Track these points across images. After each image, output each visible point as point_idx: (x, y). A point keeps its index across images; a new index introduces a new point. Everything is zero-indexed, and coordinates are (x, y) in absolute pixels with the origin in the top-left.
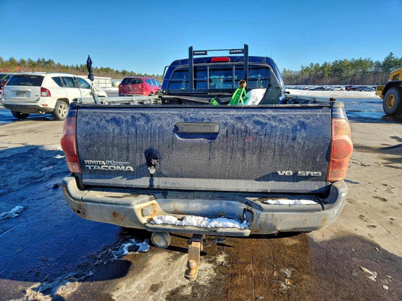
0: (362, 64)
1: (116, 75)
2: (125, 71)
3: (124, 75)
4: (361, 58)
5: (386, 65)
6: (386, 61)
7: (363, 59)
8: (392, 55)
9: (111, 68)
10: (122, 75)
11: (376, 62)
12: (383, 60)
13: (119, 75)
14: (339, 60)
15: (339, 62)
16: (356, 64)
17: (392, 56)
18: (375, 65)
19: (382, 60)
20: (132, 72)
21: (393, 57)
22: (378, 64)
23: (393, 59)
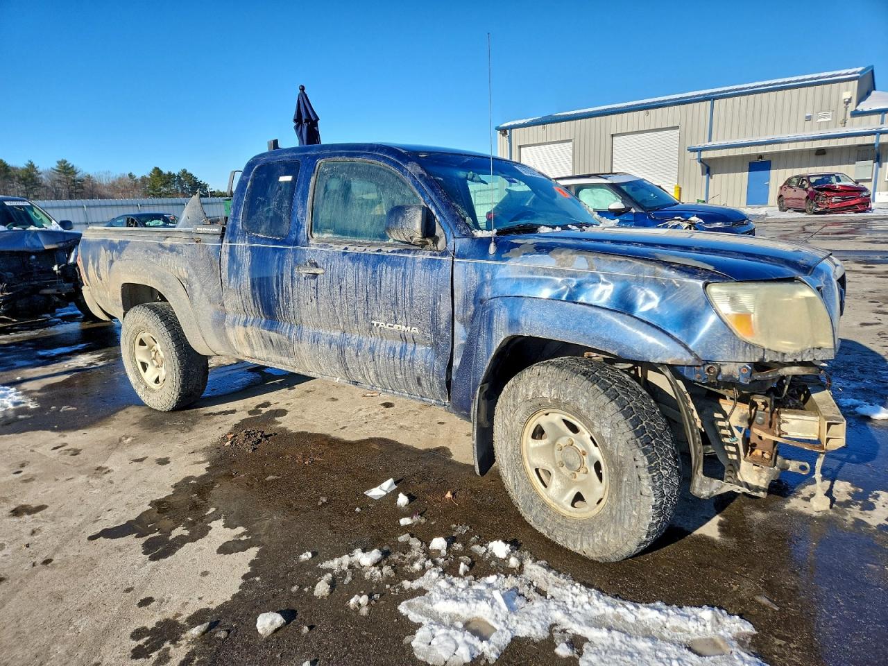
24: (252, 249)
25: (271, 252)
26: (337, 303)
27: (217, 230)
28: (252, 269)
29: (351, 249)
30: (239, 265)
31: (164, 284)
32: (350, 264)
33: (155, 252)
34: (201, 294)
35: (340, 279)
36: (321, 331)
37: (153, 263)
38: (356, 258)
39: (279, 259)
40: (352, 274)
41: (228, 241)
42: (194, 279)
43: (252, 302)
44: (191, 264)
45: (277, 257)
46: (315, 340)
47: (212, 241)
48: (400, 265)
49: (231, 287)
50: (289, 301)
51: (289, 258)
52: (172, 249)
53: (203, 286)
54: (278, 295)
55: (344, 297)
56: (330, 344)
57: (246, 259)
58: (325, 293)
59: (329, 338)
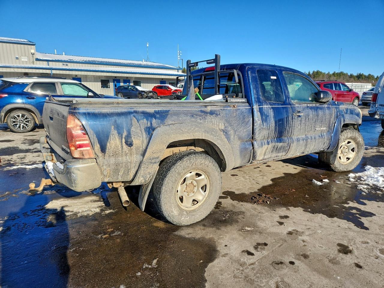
1: (349, 79)
2: (361, 74)
3: (358, 79)
9: (345, 72)
10: (356, 79)
13: (352, 79)
20: (370, 75)
24: (272, 108)
25: (282, 109)
26: (307, 125)
27: (244, 100)
28: (275, 117)
29: (309, 105)
30: (267, 116)
31: (213, 135)
32: (310, 110)
33: (200, 116)
34: (234, 136)
35: (308, 116)
36: (299, 137)
37: (201, 123)
38: (311, 108)
39: (286, 111)
40: (311, 113)
41: (258, 105)
42: (230, 128)
43: (274, 132)
44: (226, 120)
45: (285, 111)
46: (298, 140)
47: (245, 106)
48: (322, 109)
49: (264, 127)
50: (290, 128)
51: (290, 111)
52: (212, 113)
53: (235, 131)
54: (286, 126)
55: (309, 122)
56: (303, 140)
57: (271, 113)
58: (304, 122)
59: (302, 138)
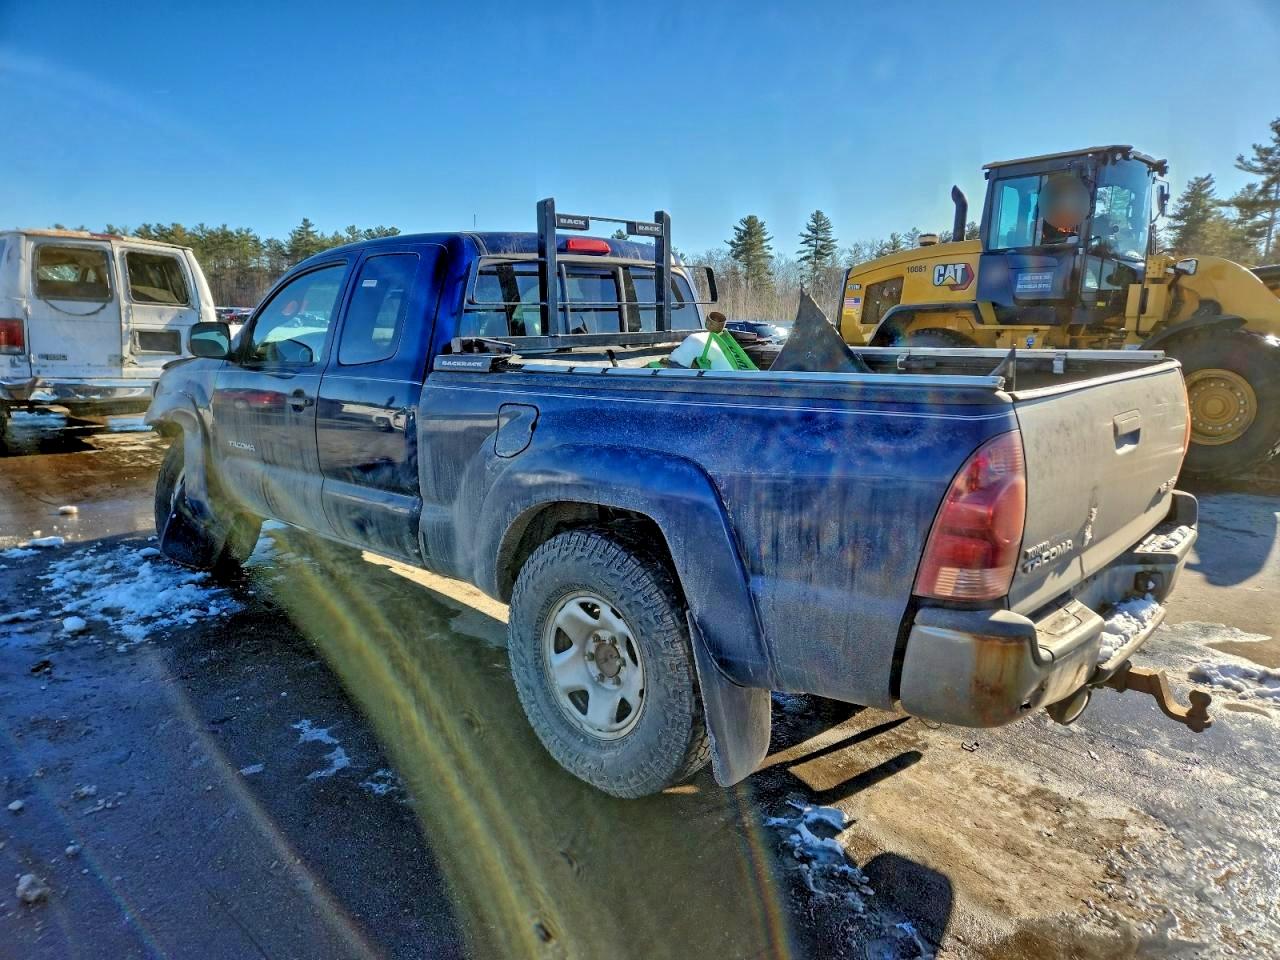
0: (234, 245)
4: (224, 226)
5: (300, 253)
6: (296, 241)
7: (231, 228)
8: (309, 226)
11: (269, 241)
12: (289, 238)
14: (154, 226)
15: (154, 231)
16: (213, 243)
17: (310, 229)
18: (266, 250)
19: (284, 238)
21: (313, 232)
22: (277, 250)
23: (312, 239)
